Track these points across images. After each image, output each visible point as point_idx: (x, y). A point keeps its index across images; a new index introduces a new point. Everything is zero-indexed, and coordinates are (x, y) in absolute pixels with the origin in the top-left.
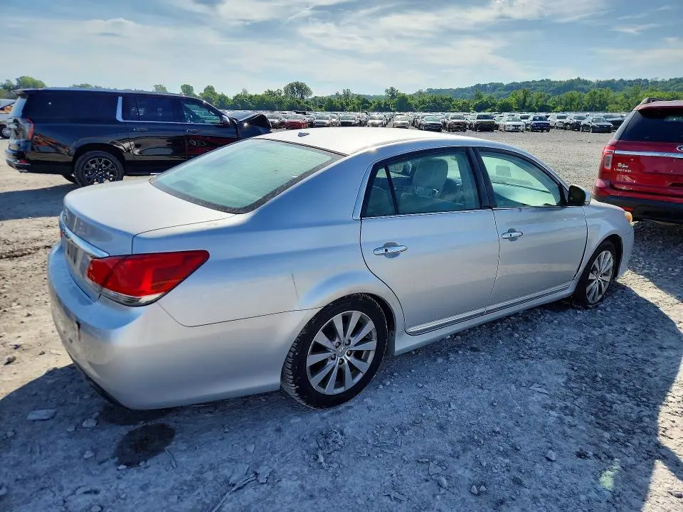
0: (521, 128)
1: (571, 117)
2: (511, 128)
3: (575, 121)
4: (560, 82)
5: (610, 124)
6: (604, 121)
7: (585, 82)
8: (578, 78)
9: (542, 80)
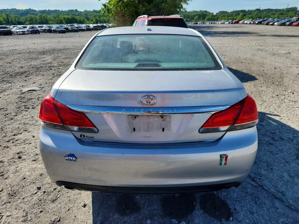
0: (26, 32)
1: (45, 27)
2: (21, 33)
3: (48, 28)
4: (22, 10)
5: (64, 29)
6: (61, 28)
7: (34, 11)
8: (30, 9)
9: (12, 9)
